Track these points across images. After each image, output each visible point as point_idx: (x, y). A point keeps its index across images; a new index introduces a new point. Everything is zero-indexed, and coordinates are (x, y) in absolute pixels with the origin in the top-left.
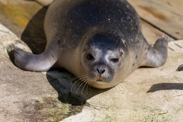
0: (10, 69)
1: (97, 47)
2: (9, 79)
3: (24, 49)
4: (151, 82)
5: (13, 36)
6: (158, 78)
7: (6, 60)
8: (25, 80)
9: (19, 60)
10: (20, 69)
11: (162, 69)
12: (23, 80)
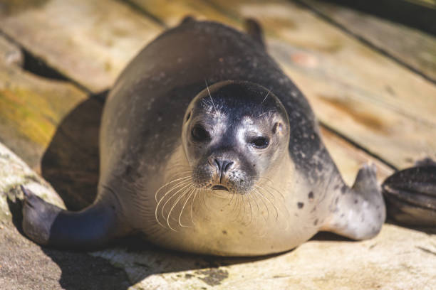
0: (11, 243)
1: (219, 108)
2: (8, 268)
3: (46, 196)
4: (347, 277)
5: (19, 164)
6: (364, 269)
7: (3, 223)
8: (47, 270)
9: (32, 223)
10: (34, 245)
11: (372, 247)
12: (42, 270)
